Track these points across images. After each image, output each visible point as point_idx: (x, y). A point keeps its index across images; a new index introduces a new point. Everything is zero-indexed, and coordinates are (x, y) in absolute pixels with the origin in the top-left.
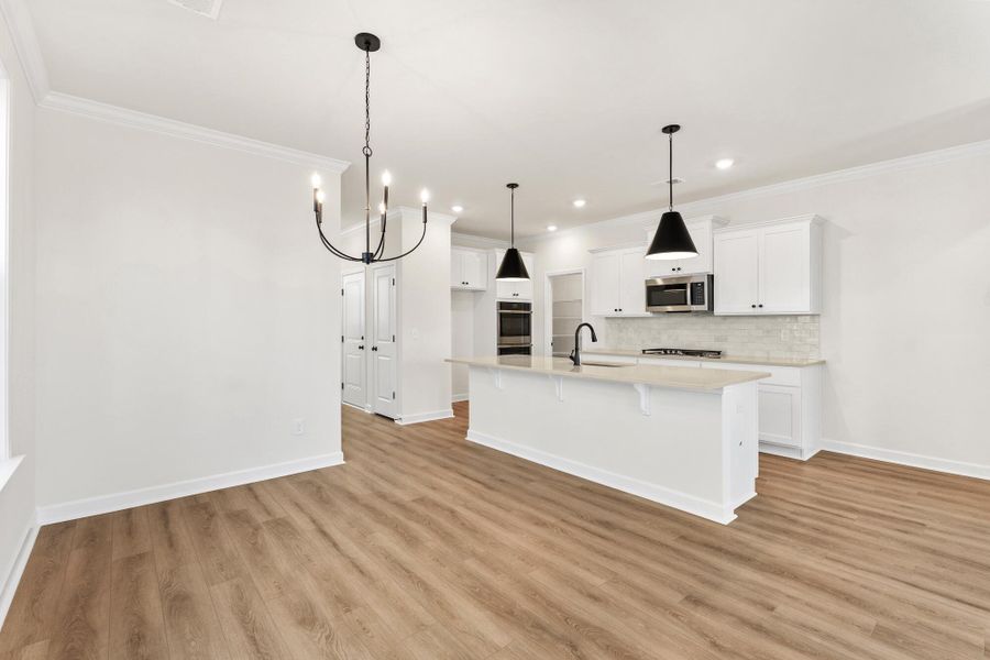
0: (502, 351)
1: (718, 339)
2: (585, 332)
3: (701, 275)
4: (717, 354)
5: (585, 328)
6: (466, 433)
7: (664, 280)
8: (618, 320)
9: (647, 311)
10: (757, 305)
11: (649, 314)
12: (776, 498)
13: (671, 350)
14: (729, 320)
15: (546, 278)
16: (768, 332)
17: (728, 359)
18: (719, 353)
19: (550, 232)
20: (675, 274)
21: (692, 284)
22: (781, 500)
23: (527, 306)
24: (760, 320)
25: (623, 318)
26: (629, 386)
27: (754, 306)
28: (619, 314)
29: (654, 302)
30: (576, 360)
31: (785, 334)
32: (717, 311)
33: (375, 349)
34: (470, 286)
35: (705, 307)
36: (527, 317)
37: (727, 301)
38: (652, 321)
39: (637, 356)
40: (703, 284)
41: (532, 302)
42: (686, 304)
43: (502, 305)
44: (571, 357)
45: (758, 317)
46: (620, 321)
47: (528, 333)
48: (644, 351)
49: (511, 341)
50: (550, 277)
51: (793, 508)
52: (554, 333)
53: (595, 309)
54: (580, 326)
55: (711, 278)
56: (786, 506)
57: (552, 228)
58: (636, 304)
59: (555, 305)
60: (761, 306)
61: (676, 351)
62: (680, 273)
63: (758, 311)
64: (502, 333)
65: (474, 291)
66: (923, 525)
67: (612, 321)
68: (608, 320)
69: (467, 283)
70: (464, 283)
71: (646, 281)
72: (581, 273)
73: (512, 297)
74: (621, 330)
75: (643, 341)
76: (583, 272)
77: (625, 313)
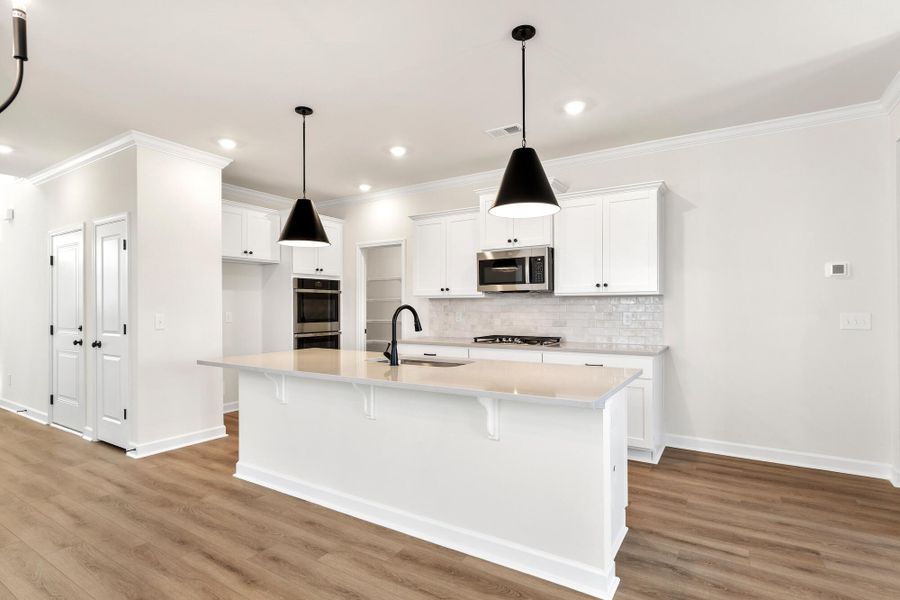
0: (302, 343)
1: (556, 324)
2: (406, 317)
3: (539, 248)
4: (556, 341)
5: (406, 312)
6: (235, 466)
7: (494, 253)
8: (445, 302)
9: (479, 290)
10: (601, 284)
11: (481, 295)
12: (651, 532)
13: (507, 337)
14: (567, 302)
15: (359, 251)
16: (610, 314)
17: (568, 347)
18: (558, 340)
19: (361, 194)
20: (510, 246)
21: (530, 258)
22: (658, 534)
23: (335, 285)
24: (604, 302)
25: (450, 300)
26: (471, 399)
27: (598, 285)
28: (445, 294)
29: (486, 281)
30: (392, 358)
31: (627, 317)
32: (558, 291)
33: (97, 344)
34: (256, 256)
35: (545, 286)
36: (335, 298)
37: (569, 279)
38: (484, 303)
39: (469, 346)
40: (543, 258)
41: (340, 279)
42: (524, 282)
43: (301, 283)
44: (386, 354)
45: (602, 298)
46: (447, 303)
47: (335, 318)
48: (476, 339)
49: (313, 328)
50: (362, 249)
51: (676, 549)
52: (368, 318)
53: (417, 289)
54: (400, 309)
55: (552, 251)
56: (666, 546)
57: (365, 188)
58: (467, 282)
59: (370, 284)
60: (605, 285)
61: (513, 338)
62: (517, 245)
63: (602, 291)
64: (301, 318)
65: (264, 264)
66: (817, 553)
67: (438, 303)
68: (434, 302)
69: (251, 253)
70: (246, 252)
71: (478, 254)
72: (400, 245)
73: (314, 272)
74: (447, 314)
75: (473, 326)
76: (403, 243)
77: (453, 293)
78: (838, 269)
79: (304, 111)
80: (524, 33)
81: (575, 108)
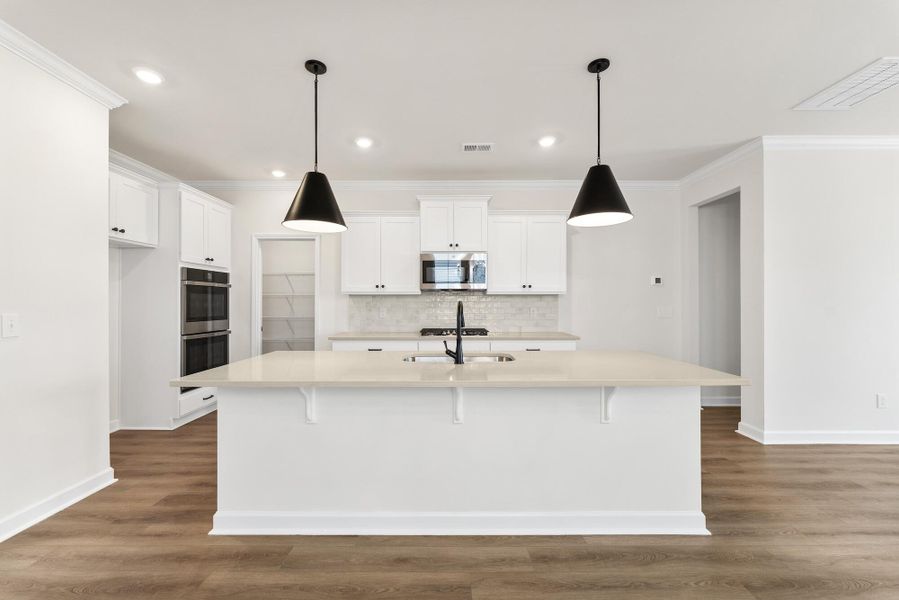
9: (420, 288)
10: (527, 285)
15: (255, 243)
18: (485, 330)
20: (451, 250)
21: (474, 262)
23: (224, 277)
27: (524, 286)
28: (379, 291)
29: (428, 279)
32: (490, 290)
34: (129, 236)
35: (485, 286)
36: (225, 292)
41: (231, 271)
42: (466, 282)
43: (191, 274)
45: (526, 297)
47: (224, 315)
48: (423, 331)
50: (260, 241)
52: (265, 314)
60: (530, 286)
63: (527, 291)
64: (189, 316)
67: (360, 299)
68: (356, 299)
69: (123, 231)
70: (115, 229)
71: (421, 255)
72: (314, 240)
73: (204, 262)
74: (370, 310)
75: (398, 321)
76: (317, 239)
77: (388, 290)
78: (658, 280)
79: (316, 67)
80: (598, 66)
81: (547, 142)
